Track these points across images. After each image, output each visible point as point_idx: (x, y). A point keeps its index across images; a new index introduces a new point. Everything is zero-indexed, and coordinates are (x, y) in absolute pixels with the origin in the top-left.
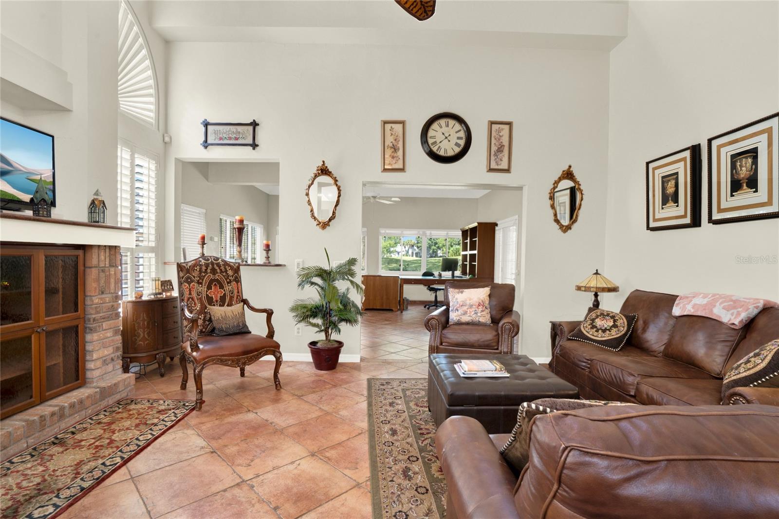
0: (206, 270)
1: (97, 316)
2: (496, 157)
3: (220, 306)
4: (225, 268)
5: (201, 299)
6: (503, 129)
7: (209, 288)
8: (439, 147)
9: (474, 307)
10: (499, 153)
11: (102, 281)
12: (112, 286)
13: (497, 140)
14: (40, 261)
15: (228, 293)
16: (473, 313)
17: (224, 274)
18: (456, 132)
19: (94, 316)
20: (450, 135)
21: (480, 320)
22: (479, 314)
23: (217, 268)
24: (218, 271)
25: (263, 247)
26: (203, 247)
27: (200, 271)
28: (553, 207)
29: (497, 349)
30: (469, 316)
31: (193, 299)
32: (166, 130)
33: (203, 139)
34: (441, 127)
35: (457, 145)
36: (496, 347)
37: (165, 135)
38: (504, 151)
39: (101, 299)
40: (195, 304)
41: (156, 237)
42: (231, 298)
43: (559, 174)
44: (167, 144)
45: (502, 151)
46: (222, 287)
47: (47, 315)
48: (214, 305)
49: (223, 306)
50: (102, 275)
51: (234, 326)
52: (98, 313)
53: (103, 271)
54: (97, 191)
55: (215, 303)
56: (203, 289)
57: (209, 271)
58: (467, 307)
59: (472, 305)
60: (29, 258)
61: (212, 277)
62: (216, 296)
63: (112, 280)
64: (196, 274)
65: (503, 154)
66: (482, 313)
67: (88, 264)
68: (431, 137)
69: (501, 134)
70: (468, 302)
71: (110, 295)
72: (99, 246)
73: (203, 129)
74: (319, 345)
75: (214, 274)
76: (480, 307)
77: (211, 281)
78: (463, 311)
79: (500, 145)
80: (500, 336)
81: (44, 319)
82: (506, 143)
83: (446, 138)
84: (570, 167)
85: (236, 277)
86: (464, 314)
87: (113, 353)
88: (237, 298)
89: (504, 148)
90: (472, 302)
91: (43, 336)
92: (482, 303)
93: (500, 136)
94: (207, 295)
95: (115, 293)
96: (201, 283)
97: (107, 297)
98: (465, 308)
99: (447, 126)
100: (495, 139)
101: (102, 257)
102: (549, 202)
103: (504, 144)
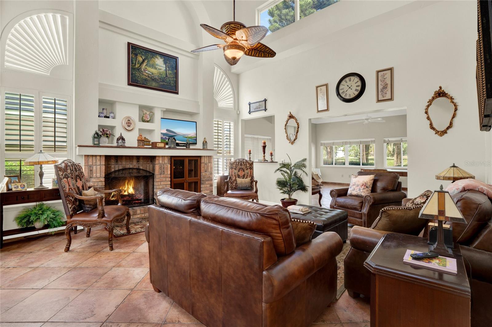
0: (238, 164)
1: (204, 179)
2: (382, 93)
3: (242, 178)
4: (246, 164)
5: (235, 175)
6: (386, 74)
7: (239, 171)
8: (346, 94)
9: (359, 186)
10: (384, 89)
11: (206, 168)
12: (209, 169)
13: (383, 81)
14: (186, 162)
15: (246, 173)
16: (358, 189)
17: (245, 166)
18: (356, 83)
19: (203, 179)
20: (351, 86)
21: (362, 194)
22: (361, 191)
23: (243, 163)
24: (243, 164)
25: (270, 154)
26: (250, 155)
27: (236, 165)
28: (428, 118)
29: (361, 211)
30: (356, 191)
31: (233, 175)
32: (238, 109)
33: (249, 110)
34: (347, 82)
35: (356, 90)
36: (360, 210)
37: (238, 111)
38: (387, 87)
39: (205, 174)
40: (233, 177)
41: (234, 152)
42: (247, 175)
43: (432, 95)
44: (238, 115)
45: (386, 88)
46: (244, 171)
47: (188, 177)
48: (240, 178)
49: (244, 178)
50: (206, 166)
51: (244, 187)
52: (204, 178)
53: (206, 164)
54: (205, 138)
55: (241, 177)
56: (236, 171)
57: (239, 164)
58: (356, 186)
59: (359, 185)
60: (184, 160)
61: (240, 167)
62: (241, 175)
63: (209, 168)
64: (234, 166)
65: (387, 89)
66: (363, 190)
67: (201, 162)
68: (341, 89)
69: (385, 77)
70: (357, 183)
71: (209, 173)
72: (205, 156)
73: (249, 106)
74: (285, 200)
75: (241, 166)
76: (363, 186)
77: (240, 169)
78: (353, 188)
79: (385, 84)
80: (364, 204)
81: (188, 178)
82: (389, 82)
83: (350, 88)
84: (441, 88)
85: (250, 167)
86: (353, 190)
87: (209, 193)
88: (250, 176)
89: (387, 86)
90: (359, 183)
91: (187, 183)
92: (365, 184)
93: (385, 79)
94: (238, 174)
95: (210, 172)
96: (236, 169)
97: (208, 173)
98: (354, 187)
99: (350, 80)
100: (381, 81)
101: (206, 160)
102: (426, 116)
103: (387, 83)
